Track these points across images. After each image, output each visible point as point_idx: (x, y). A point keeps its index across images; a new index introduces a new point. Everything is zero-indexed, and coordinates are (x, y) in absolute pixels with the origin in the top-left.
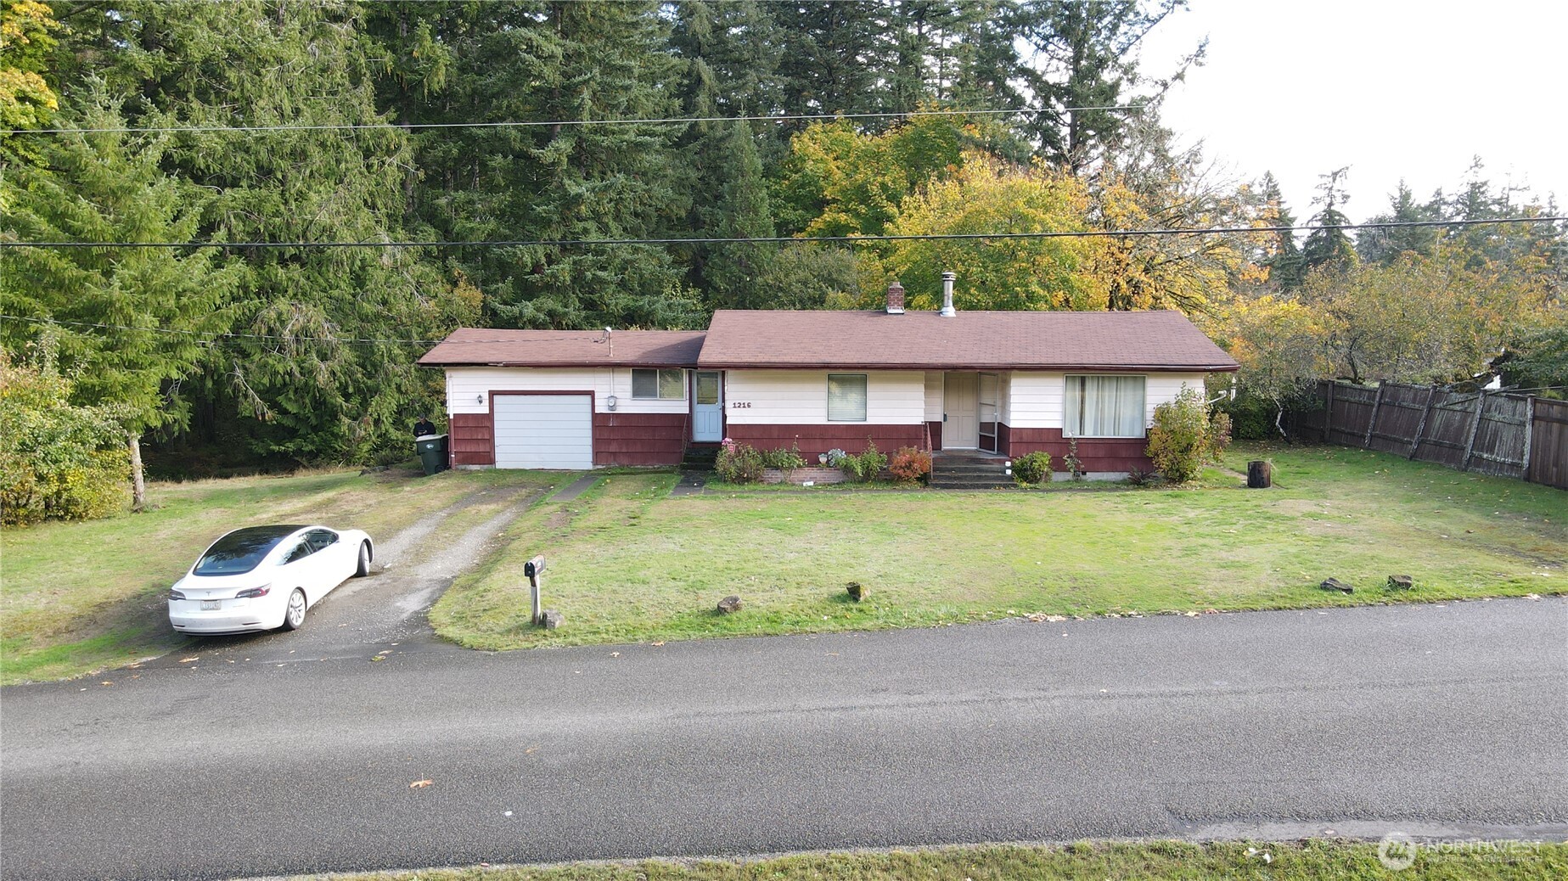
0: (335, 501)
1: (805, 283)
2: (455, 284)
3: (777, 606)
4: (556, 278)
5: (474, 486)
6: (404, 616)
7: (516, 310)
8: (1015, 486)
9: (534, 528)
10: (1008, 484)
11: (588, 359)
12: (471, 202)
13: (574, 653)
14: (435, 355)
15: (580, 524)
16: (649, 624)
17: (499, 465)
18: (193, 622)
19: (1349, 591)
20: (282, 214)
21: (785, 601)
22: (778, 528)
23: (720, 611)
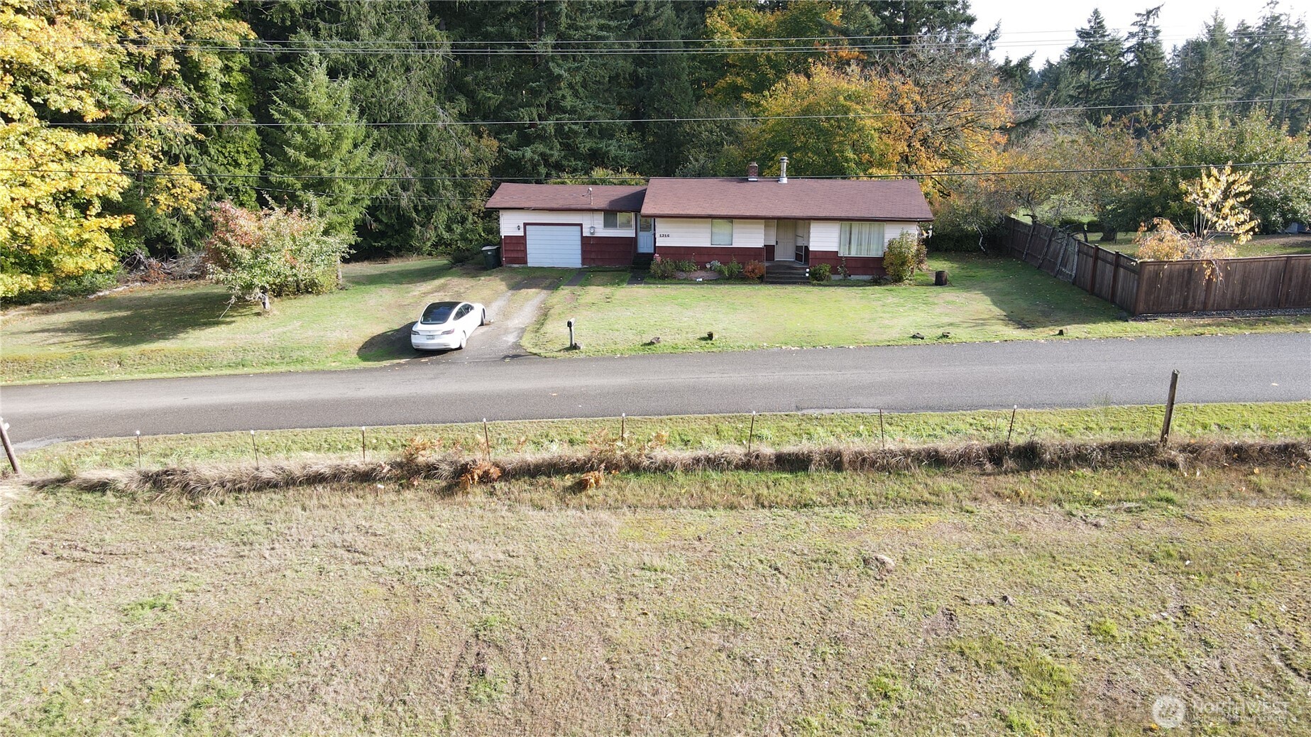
0: (446, 285)
1: (711, 132)
2: (481, 137)
3: (676, 341)
4: (546, 131)
5: (519, 278)
6: (510, 344)
7: (520, 153)
8: (810, 283)
9: (559, 302)
10: (805, 282)
11: (579, 207)
12: (488, 78)
13: (589, 359)
14: (493, 202)
15: (582, 301)
16: (621, 348)
17: (529, 265)
18: (423, 344)
19: (922, 338)
20: (376, 96)
21: (680, 340)
22: (681, 305)
23: (651, 343)
